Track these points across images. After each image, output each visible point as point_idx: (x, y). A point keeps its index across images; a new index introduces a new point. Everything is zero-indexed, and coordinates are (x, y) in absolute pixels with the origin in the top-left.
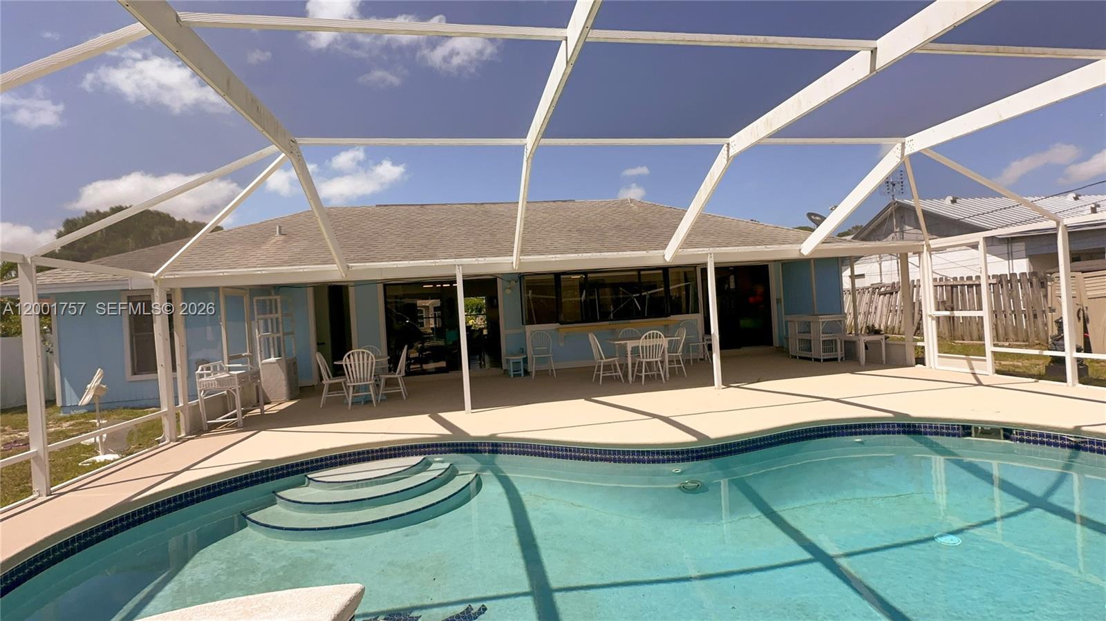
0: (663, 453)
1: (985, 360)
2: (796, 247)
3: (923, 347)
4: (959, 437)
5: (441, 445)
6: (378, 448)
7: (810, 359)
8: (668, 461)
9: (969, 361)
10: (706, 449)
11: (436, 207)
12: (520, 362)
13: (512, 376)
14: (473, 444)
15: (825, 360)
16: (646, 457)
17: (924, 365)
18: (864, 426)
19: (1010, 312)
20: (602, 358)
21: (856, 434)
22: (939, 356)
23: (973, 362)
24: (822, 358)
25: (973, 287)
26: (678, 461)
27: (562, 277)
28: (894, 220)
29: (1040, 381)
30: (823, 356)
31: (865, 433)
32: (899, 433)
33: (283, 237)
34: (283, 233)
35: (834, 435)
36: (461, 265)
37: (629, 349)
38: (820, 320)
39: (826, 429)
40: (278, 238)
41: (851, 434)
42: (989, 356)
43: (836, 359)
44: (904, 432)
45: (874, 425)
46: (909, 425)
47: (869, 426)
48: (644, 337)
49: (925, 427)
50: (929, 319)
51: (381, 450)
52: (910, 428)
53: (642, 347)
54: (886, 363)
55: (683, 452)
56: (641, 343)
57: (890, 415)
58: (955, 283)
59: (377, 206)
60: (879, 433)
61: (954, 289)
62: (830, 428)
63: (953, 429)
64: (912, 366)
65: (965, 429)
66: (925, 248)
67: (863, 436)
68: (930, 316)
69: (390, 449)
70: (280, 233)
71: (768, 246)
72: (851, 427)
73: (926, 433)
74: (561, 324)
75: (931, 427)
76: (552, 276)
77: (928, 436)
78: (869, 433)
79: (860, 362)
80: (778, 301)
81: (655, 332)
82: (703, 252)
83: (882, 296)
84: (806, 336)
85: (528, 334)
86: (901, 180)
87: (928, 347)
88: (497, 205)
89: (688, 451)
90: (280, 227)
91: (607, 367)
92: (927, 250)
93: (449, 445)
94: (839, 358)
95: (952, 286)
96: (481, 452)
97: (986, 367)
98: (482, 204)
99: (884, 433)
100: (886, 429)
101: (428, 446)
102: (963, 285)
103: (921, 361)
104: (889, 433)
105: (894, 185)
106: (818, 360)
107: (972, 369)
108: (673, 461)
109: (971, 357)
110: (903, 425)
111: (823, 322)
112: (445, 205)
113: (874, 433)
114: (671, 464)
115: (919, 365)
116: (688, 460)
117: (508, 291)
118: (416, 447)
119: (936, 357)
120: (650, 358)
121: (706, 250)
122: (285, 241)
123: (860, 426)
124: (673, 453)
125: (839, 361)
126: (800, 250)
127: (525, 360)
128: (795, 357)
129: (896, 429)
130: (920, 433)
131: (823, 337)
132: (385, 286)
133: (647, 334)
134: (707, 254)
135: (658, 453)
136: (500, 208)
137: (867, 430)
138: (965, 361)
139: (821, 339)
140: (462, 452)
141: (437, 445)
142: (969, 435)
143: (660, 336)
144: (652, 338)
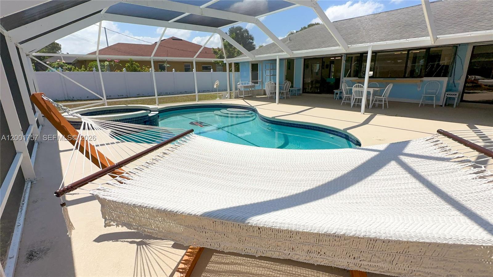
10: (274, 121)
35: (323, 131)
36: (278, 55)
40: (289, 41)
57: (342, 129)
62: (323, 128)
67: (333, 135)
70: (290, 40)
72: (331, 130)
93: (250, 108)
100: (341, 135)
110: (346, 135)
113: (337, 135)
129: (344, 136)
130: (349, 140)
132: (305, 59)
133: (356, 85)
134: (368, 46)
137: (335, 133)
143: (362, 87)
144: (357, 87)
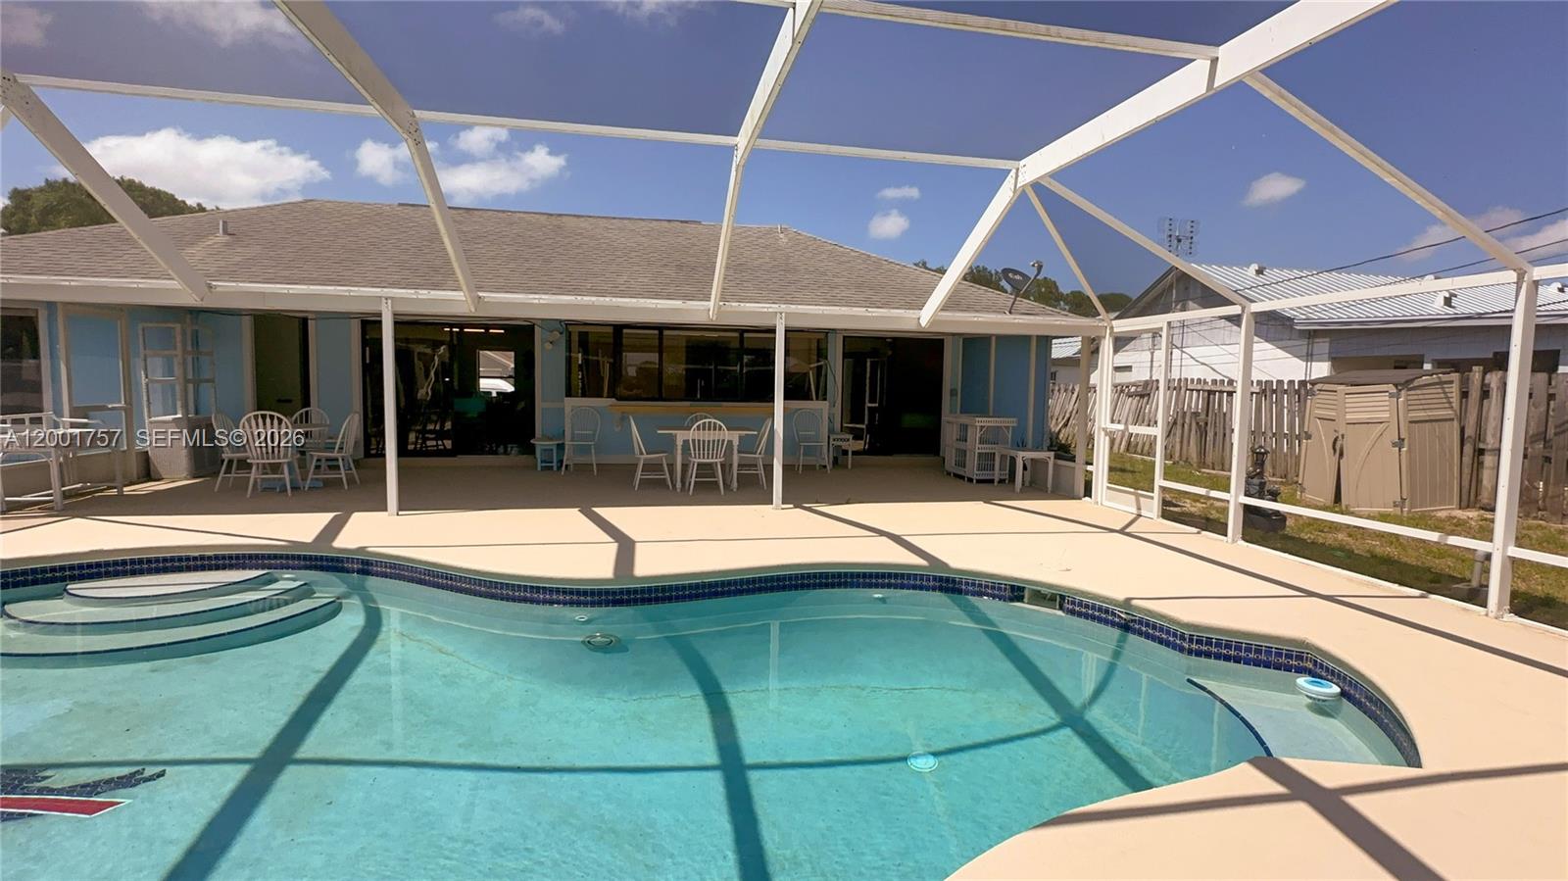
0: (565, 592)
1: (1152, 498)
2: (911, 314)
3: (1091, 473)
4: (1004, 600)
5: (293, 557)
6: (197, 554)
7: (962, 477)
8: (571, 603)
9: (1138, 496)
10: (628, 591)
11: (490, 213)
12: (552, 450)
13: (539, 469)
14: (338, 560)
15: (979, 481)
16: (541, 596)
17: (1091, 497)
18: (890, 575)
19: (1271, 435)
20: (642, 453)
21: (877, 586)
22: (1108, 488)
23: (1142, 499)
24: (975, 477)
25: (1215, 395)
26: (586, 604)
27: (625, 331)
28: (1174, 291)
29: (1204, 533)
30: (976, 474)
31: (889, 586)
32: (934, 589)
33: (227, 238)
34: (229, 231)
35: (846, 585)
36: (390, 298)
37: (679, 443)
38: (977, 424)
39: (833, 575)
40: (221, 238)
41: (870, 586)
42: (1156, 494)
43: (991, 481)
44: (941, 589)
45: (902, 576)
46: (947, 580)
47: (896, 576)
48: (695, 426)
49: (967, 584)
50: (1103, 433)
51: (202, 558)
52: (951, 584)
53: (694, 441)
54: (1052, 492)
55: (593, 593)
56: (691, 435)
57: (923, 562)
58: (1213, 388)
59: (400, 205)
60: (908, 587)
61: (1212, 396)
62: (839, 575)
63: (1000, 589)
64: (1080, 499)
65: (1015, 591)
66: (1108, 331)
67: (886, 590)
68: (1104, 429)
69: (216, 557)
70: (225, 232)
71: (869, 309)
72: (871, 575)
73: (967, 593)
74: (617, 399)
75: (973, 584)
76: (610, 330)
77: (970, 597)
78: (896, 586)
79: (1014, 488)
80: (953, 393)
81: (713, 420)
82: (770, 310)
83: (1130, 399)
84: (962, 445)
85: (568, 410)
86: (1191, 235)
87: (1097, 474)
88: (582, 219)
89: (600, 592)
90: (225, 223)
91: (648, 467)
92: (1110, 334)
93: (305, 558)
94: (996, 480)
95: (1210, 393)
96: (347, 571)
97: (1152, 505)
98: (560, 215)
99: (914, 587)
100: (918, 583)
101: (276, 557)
102: (1221, 392)
103: (1088, 492)
104: (921, 588)
105: (1179, 241)
106: (970, 480)
107: (1139, 509)
108: (578, 604)
109: (1140, 492)
110: (941, 579)
111: (982, 427)
112: (504, 212)
113: (903, 587)
114: (575, 608)
115: (1087, 498)
116: (599, 604)
117: (548, 346)
118: (257, 556)
119: (1105, 488)
120: (708, 458)
121: (774, 308)
122: (227, 245)
123: (883, 576)
124: (578, 592)
125: (996, 484)
126: (919, 319)
127: (561, 447)
128: (949, 474)
129: (931, 584)
130: (960, 592)
131: (980, 448)
133: (700, 422)
134: (776, 313)
135: (558, 591)
136: (583, 224)
137: (893, 581)
138: (1133, 497)
139: (977, 451)
140: (322, 569)
141: (287, 557)
142: (1020, 599)
143: (720, 427)
144: (709, 429)
